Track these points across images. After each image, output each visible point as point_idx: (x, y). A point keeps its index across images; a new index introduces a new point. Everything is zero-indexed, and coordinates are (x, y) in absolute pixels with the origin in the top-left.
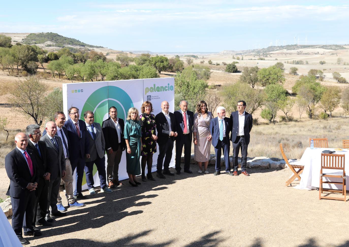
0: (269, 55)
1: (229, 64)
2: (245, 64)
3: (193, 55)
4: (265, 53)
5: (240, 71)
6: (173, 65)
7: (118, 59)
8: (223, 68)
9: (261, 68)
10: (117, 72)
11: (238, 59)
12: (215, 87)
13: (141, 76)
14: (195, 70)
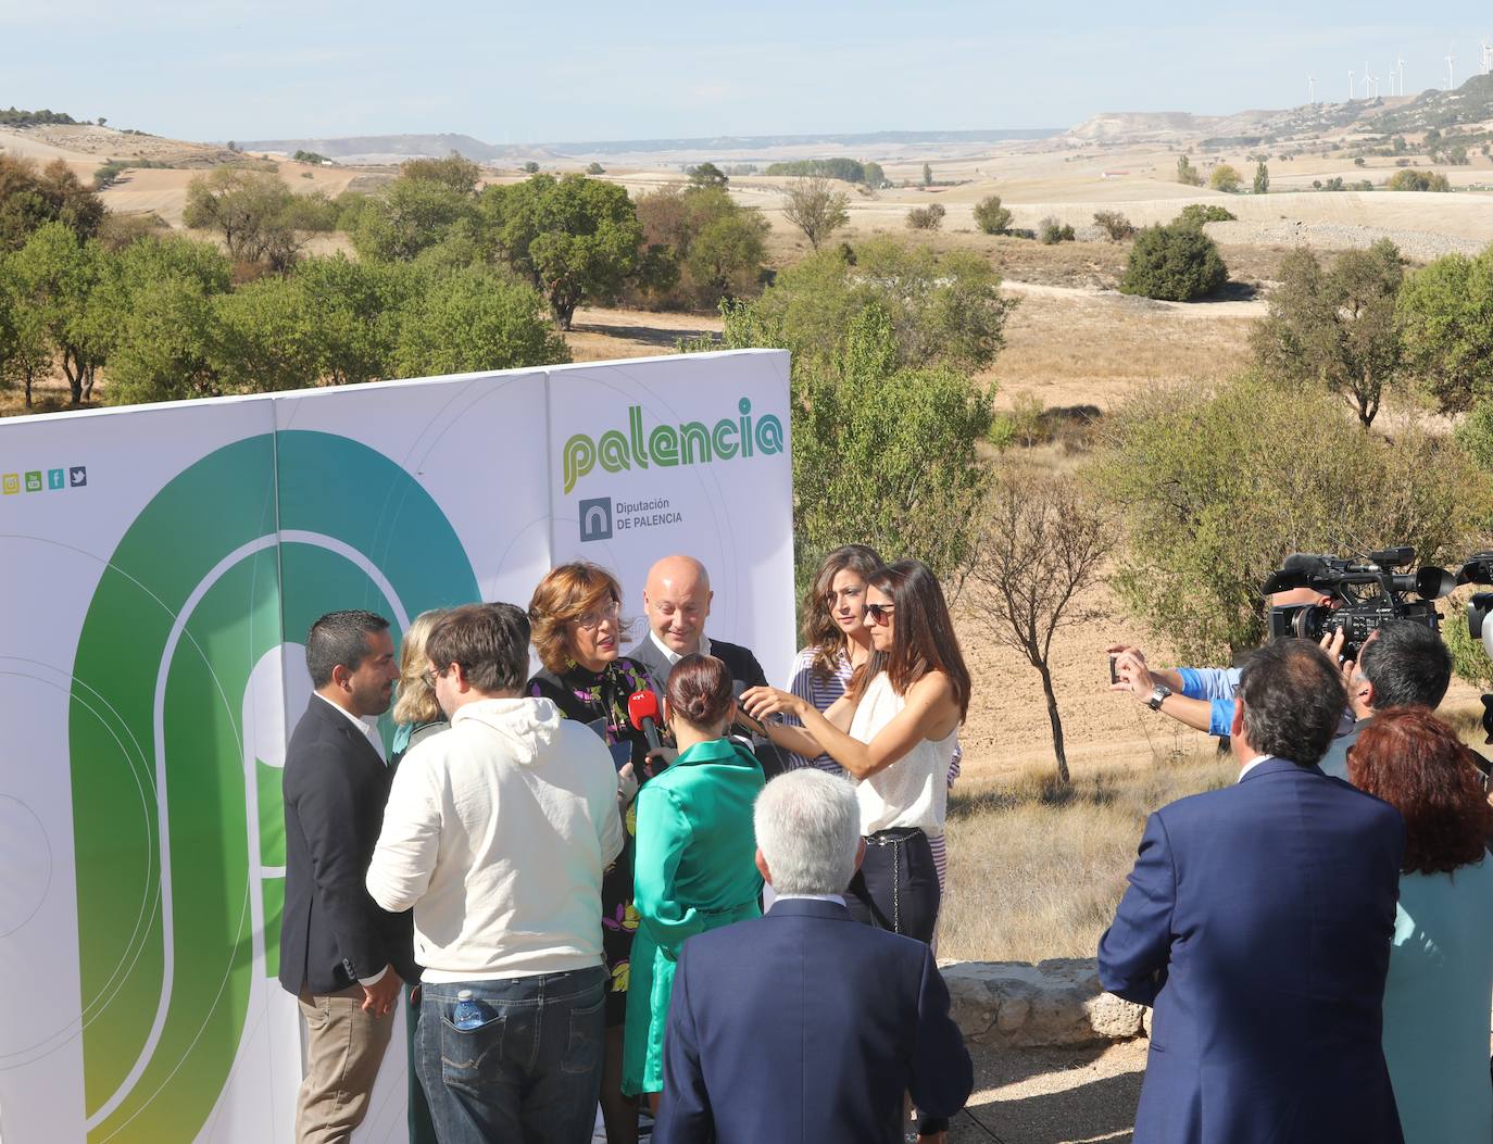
0: (1479, 151)
1: (1151, 225)
2: (1285, 222)
3: (839, 156)
4: (1443, 132)
5: (1250, 282)
6: (672, 249)
7: (206, 213)
8: (1108, 265)
9: (1420, 258)
10: (199, 323)
11: (1227, 183)
12: (1044, 425)
13: (404, 349)
14: (868, 288)
